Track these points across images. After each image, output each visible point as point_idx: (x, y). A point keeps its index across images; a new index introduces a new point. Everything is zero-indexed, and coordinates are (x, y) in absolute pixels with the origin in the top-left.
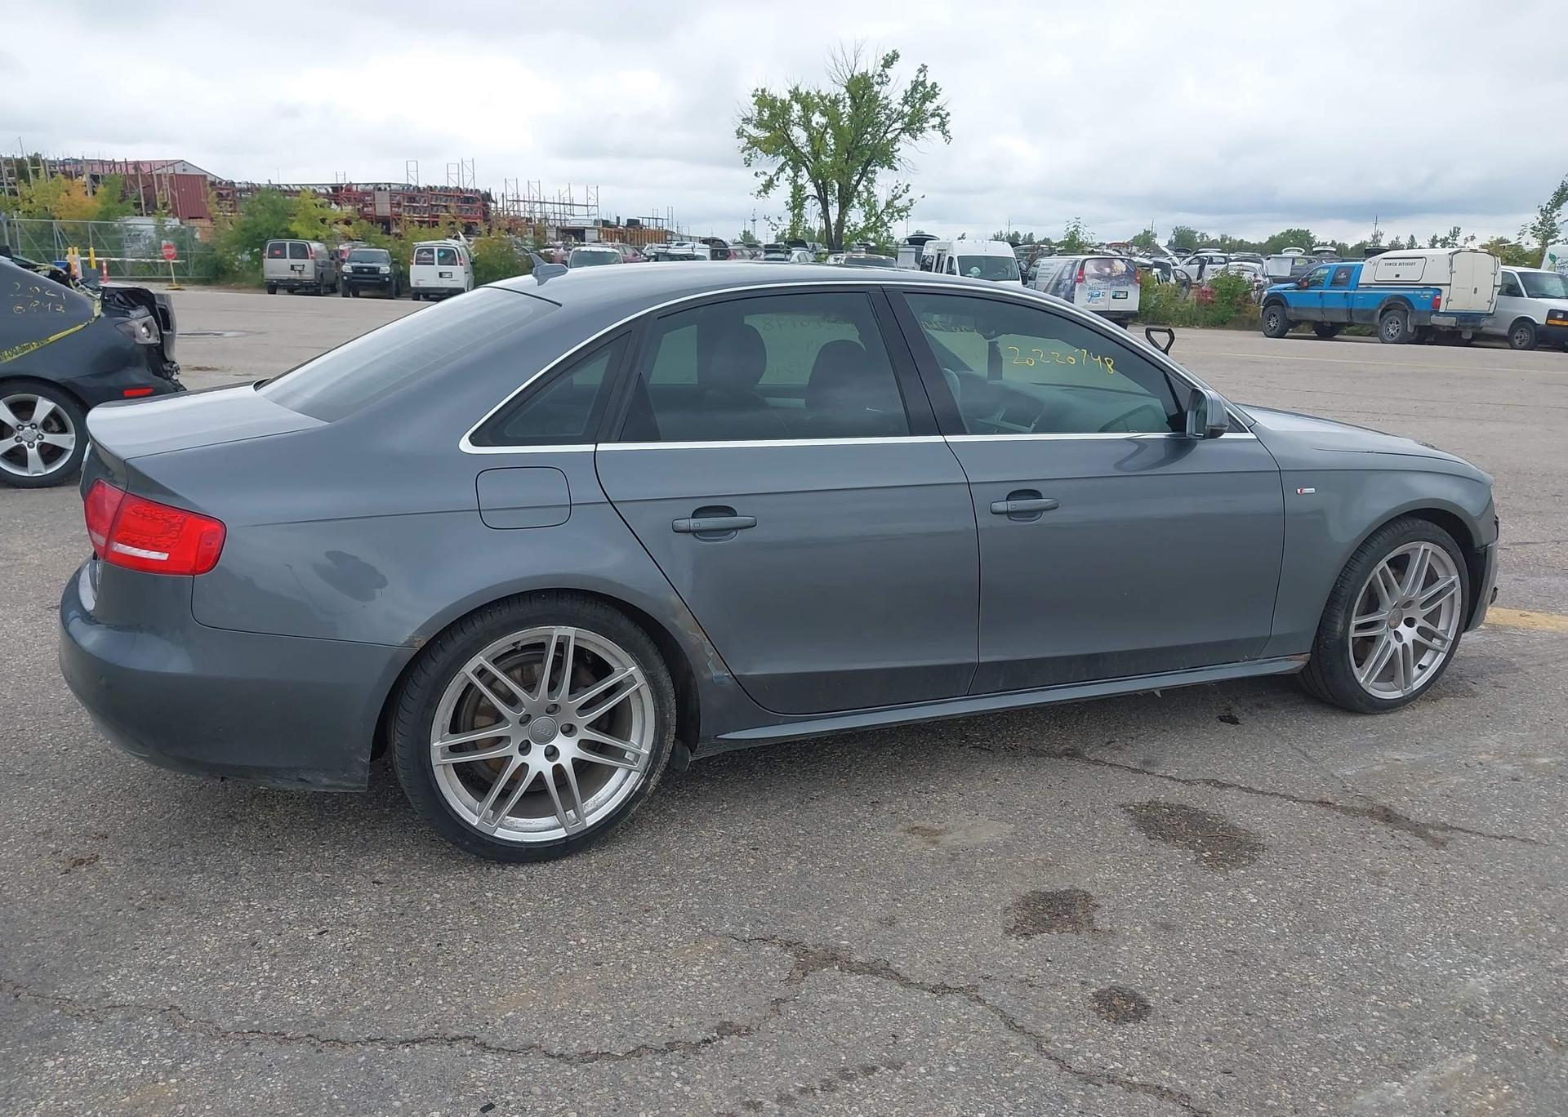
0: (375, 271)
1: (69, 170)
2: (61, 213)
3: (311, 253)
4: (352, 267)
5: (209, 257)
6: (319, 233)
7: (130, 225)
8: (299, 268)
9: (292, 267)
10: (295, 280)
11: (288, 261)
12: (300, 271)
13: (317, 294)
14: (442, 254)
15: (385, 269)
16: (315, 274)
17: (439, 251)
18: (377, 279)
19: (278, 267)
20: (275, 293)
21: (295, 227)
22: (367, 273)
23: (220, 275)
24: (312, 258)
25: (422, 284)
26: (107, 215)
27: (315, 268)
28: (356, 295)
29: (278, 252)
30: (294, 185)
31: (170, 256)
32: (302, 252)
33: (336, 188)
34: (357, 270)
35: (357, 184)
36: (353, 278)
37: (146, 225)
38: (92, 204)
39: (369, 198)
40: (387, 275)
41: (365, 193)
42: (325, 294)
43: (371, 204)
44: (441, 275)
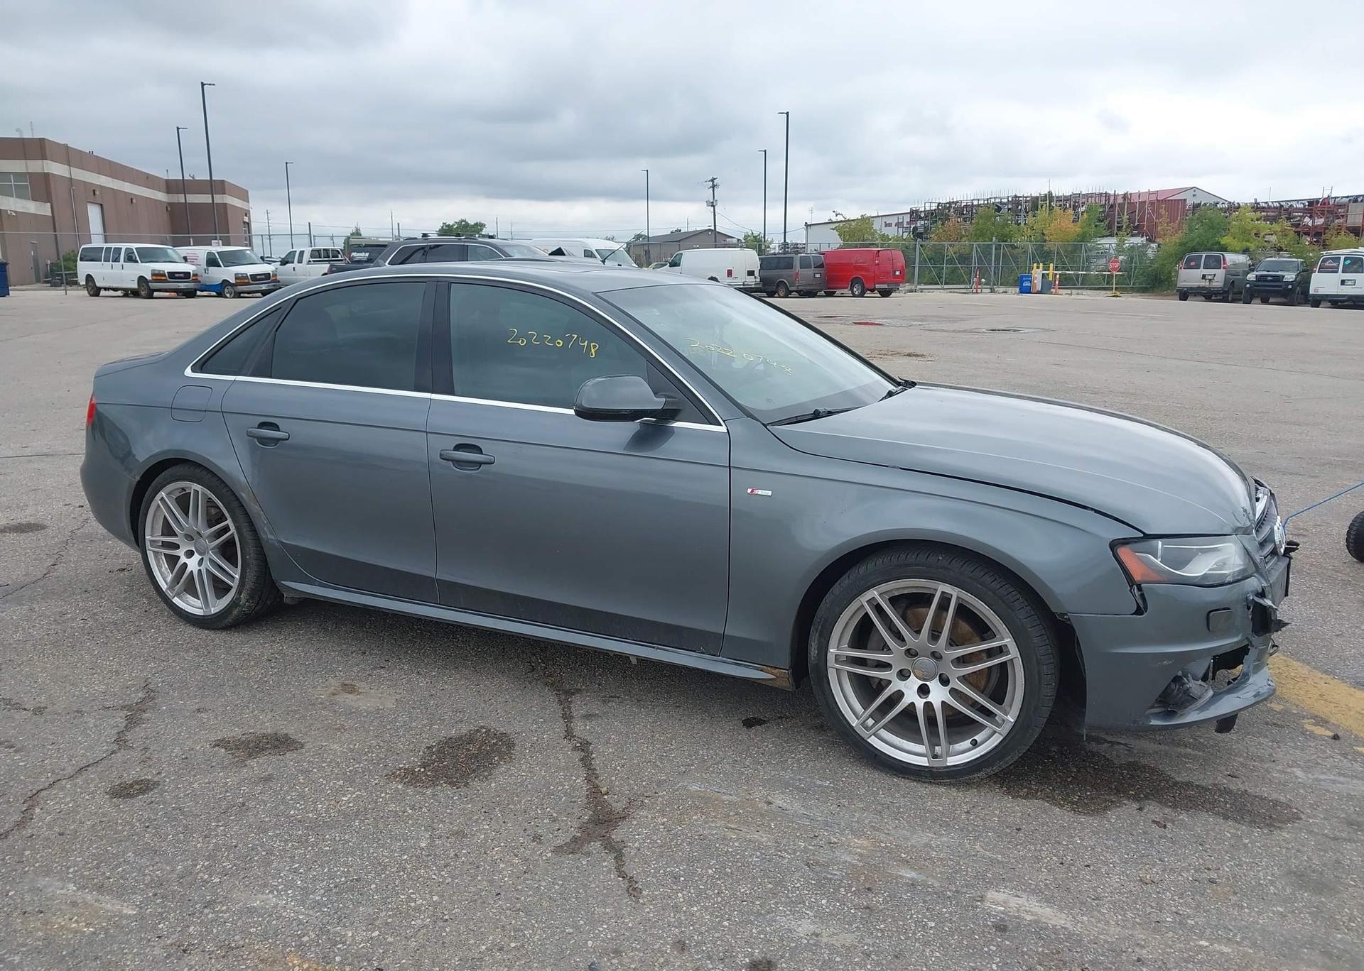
0: (1279, 279)
1: (1071, 202)
2: (1051, 237)
3: (1224, 264)
4: (1256, 276)
5: (1150, 269)
6: (1248, 244)
7: (1099, 244)
8: (1210, 277)
9: (1204, 277)
10: (1203, 288)
11: (1202, 271)
12: (1210, 280)
13: (1225, 300)
14: (1349, 262)
15: (1290, 277)
16: (1224, 284)
17: (1346, 259)
18: (1281, 286)
19: (1190, 277)
20: (1186, 300)
21: (1225, 240)
22: (1271, 281)
23: (1157, 284)
24: (1224, 268)
25: (1321, 292)
26: (1083, 237)
27: (1225, 276)
28: (1265, 301)
29: (1193, 263)
30: (1272, 202)
31: (1115, 269)
32: (1217, 263)
33: (1312, 203)
34: (1259, 278)
35: (1336, 198)
36: (1255, 286)
37: (1109, 243)
38: (1077, 229)
39: (1343, 210)
40: (1291, 283)
41: (1340, 206)
42: (1233, 301)
43: (1343, 216)
44: (1343, 282)
